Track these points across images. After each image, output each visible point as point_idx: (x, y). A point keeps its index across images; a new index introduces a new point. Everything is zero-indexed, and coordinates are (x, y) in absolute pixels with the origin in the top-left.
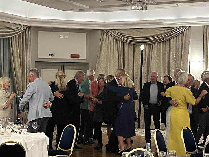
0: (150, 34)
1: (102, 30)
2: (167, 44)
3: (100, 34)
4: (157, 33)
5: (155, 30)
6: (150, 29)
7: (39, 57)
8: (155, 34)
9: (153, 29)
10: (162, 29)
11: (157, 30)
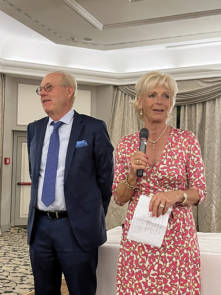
0: (191, 88)
4: (201, 86)
5: (199, 82)
7: (18, 124)
9: (196, 81)
10: (211, 80)
11: (202, 81)
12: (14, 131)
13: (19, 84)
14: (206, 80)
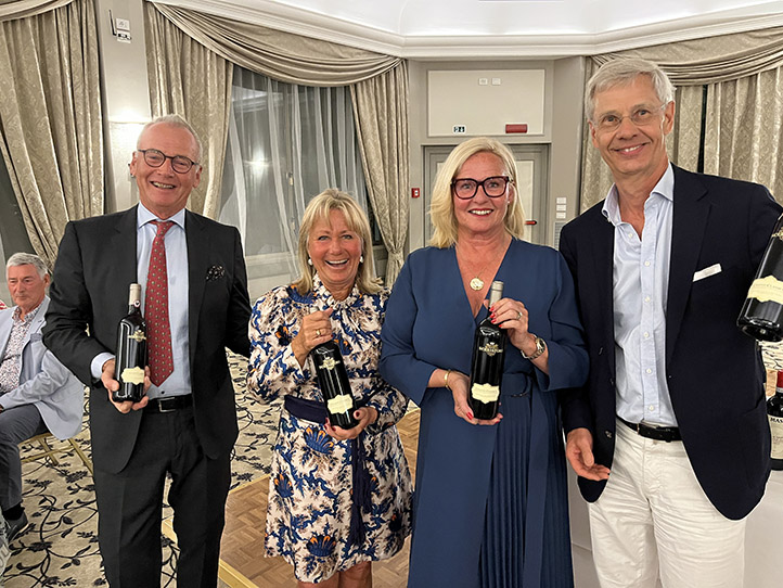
1: (588, 58)
3: (582, 69)
7: (430, 135)
9: (739, 36)
10: (767, 34)
11: (751, 36)
12: (424, 146)
13: (430, 72)
14: (757, 34)
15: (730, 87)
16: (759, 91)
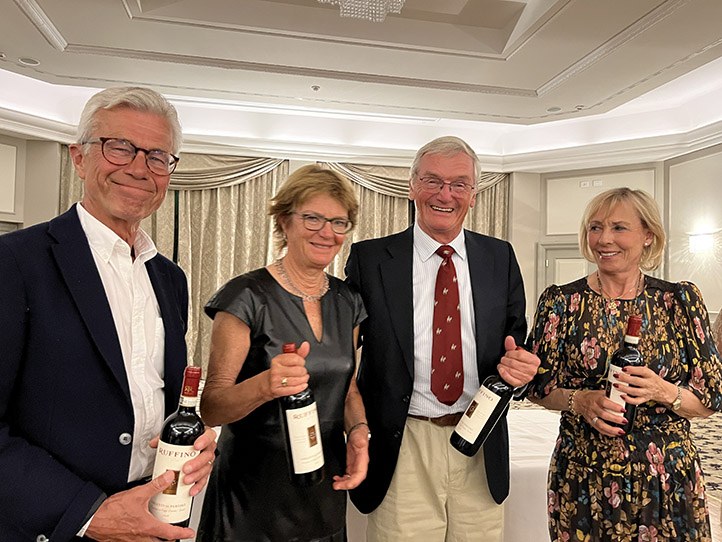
0: (194, 166)
1: (64, 146)
2: (235, 192)
3: (59, 155)
4: (209, 165)
5: (206, 159)
6: (195, 157)
8: (208, 168)
9: (203, 157)
10: (223, 159)
11: (211, 158)
15: (197, 195)
16: (219, 201)
